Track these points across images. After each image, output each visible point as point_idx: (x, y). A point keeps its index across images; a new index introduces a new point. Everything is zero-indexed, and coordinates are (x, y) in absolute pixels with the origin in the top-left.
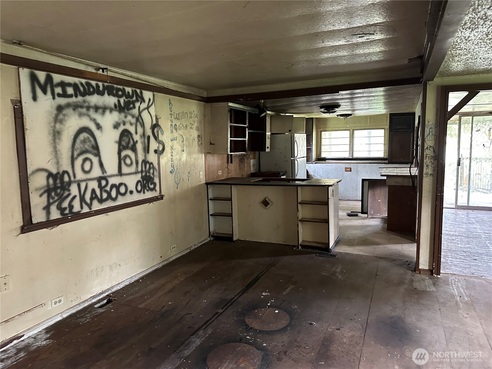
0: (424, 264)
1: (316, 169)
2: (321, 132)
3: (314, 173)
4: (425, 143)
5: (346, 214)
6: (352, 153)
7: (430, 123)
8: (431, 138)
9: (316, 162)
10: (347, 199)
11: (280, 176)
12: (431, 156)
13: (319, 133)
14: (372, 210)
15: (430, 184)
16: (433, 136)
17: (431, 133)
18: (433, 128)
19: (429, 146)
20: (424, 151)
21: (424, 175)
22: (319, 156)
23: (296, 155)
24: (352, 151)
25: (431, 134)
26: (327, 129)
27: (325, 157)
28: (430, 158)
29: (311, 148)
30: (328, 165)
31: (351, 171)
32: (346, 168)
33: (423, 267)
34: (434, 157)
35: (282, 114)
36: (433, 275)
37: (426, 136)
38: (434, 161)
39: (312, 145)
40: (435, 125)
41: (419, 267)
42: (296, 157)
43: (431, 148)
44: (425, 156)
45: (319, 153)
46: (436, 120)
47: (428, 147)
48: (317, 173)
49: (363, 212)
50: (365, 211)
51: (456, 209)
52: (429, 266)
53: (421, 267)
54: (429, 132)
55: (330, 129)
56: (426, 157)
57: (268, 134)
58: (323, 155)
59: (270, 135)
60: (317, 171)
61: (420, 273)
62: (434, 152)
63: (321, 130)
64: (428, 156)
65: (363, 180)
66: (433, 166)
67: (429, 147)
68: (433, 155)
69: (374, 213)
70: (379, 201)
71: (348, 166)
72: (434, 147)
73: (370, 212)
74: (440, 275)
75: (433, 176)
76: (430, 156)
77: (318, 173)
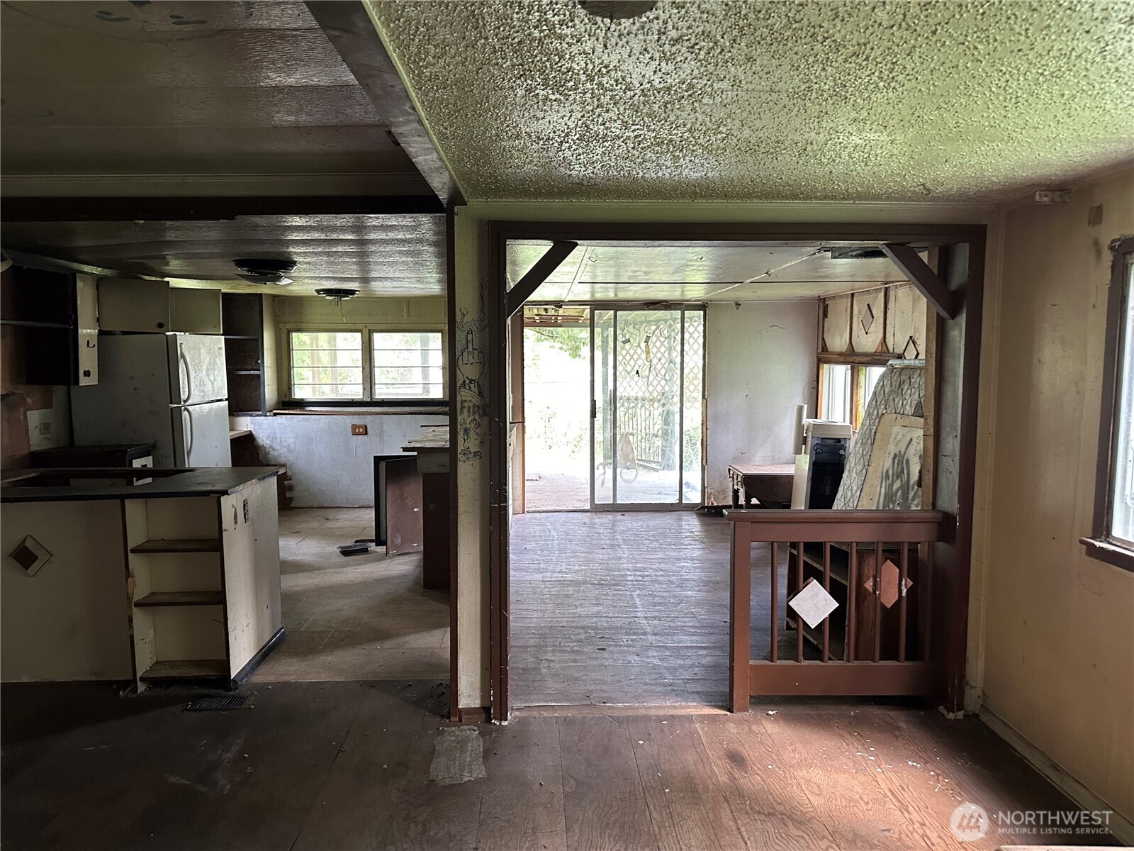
0: (469, 694)
1: (277, 431)
2: (289, 332)
3: (273, 442)
4: (458, 370)
5: (338, 551)
6: (371, 388)
7: (467, 318)
8: (471, 357)
9: (275, 411)
10: (361, 504)
11: (127, 458)
12: (475, 405)
13: (284, 336)
14: (398, 535)
15: (474, 480)
16: (476, 351)
17: (470, 345)
18: (473, 333)
19: (467, 377)
20: (458, 393)
21: (459, 456)
22: (285, 395)
23: (184, 397)
24: (369, 384)
25: (470, 349)
26: (304, 326)
27: (302, 399)
28: (471, 411)
29: (259, 375)
30: (308, 420)
31: (366, 434)
32: (354, 427)
33: (467, 704)
34: (481, 407)
35: (147, 278)
36: (491, 723)
37: (458, 353)
38: (480, 417)
39: (264, 367)
40: (481, 325)
41: (457, 705)
42: (185, 401)
43: (472, 385)
44: (459, 407)
45: (285, 388)
46: (482, 311)
47: (464, 382)
48: (279, 440)
49: (381, 540)
50: (383, 538)
51: (592, 511)
52: (483, 698)
53: (463, 703)
54: (464, 342)
55: (311, 326)
56: (463, 408)
57: (87, 332)
58: (299, 393)
59: (98, 335)
60: (278, 435)
61: (460, 720)
62: (480, 394)
63: (289, 326)
64: (466, 404)
65: (378, 460)
66: (478, 431)
67: (467, 381)
68: (477, 404)
69: (403, 543)
70: (415, 510)
71: (358, 420)
72: (480, 382)
73: (392, 541)
74: (506, 720)
75: (481, 458)
76: (472, 404)
77: (283, 440)
